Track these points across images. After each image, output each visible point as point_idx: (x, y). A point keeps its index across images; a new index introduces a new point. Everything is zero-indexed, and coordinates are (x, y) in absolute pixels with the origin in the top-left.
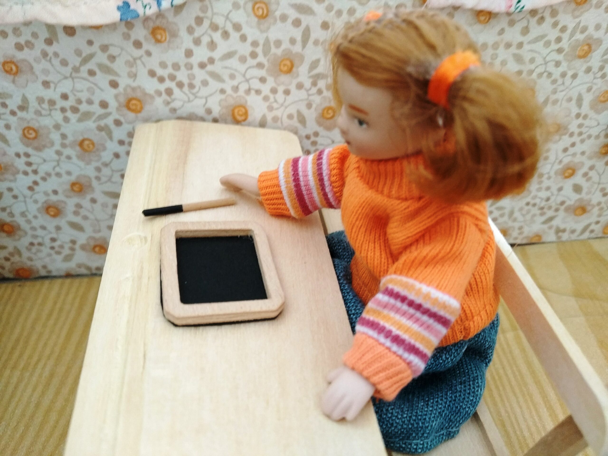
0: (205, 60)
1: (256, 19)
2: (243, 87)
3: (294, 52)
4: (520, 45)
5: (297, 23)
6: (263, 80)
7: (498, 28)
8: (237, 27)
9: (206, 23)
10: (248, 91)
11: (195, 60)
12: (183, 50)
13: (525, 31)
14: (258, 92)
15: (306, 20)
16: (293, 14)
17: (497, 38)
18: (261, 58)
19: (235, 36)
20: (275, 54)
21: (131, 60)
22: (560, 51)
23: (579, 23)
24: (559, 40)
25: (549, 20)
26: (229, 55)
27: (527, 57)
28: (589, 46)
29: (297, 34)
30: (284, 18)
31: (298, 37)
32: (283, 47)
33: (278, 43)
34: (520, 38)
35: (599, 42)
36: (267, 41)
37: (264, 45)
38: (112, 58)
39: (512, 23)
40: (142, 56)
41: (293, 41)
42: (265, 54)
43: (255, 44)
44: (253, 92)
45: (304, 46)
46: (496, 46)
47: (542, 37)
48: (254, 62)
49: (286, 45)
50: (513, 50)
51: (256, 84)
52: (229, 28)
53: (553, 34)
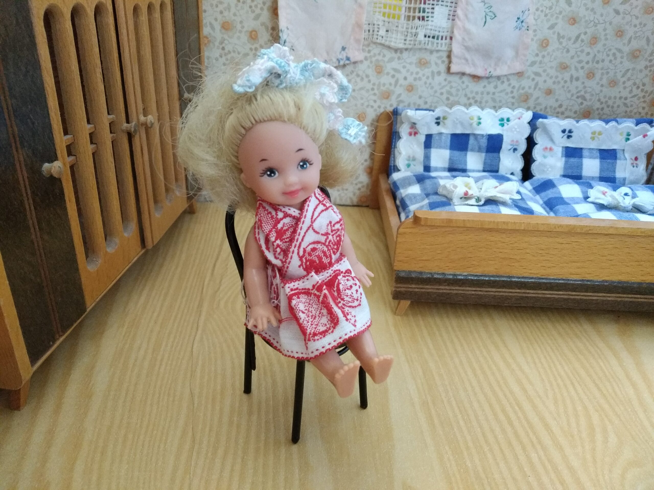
1: (376, 74)
2: (366, 104)
3: (390, 89)
4: (494, 94)
5: (393, 76)
6: (375, 101)
7: (483, 84)
8: (367, 76)
9: (355, 73)
10: (368, 106)
13: (496, 87)
14: (372, 107)
15: (397, 75)
16: (392, 72)
17: (483, 90)
18: (376, 91)
19: (366, 80)
20: (382, 90)
22: (513, 97)
23: (520, 85)
24: (512, 92)
25: (506, 83)
26: (362, 89)
27: (498, 99)
28: (527, 96)
29: (393, 81)
30: (388, 74)
31: (393, 83)
32: (386, 86)
33: (384, 85)
34: (493, 90)
35: (531, 95)
36: (380, 83)
37: (378, 85)
39: (489, 83)
41: (390, 84)
42: (378, 89)
43: (374, 84)
44: (370, 107)
45: (395, 87)
46: (482, 94)
47: (505, 90)
48: (373, 92)
50: (491, 96)
51: (372, 103)
52: (364, 77)
53: (509, 90)
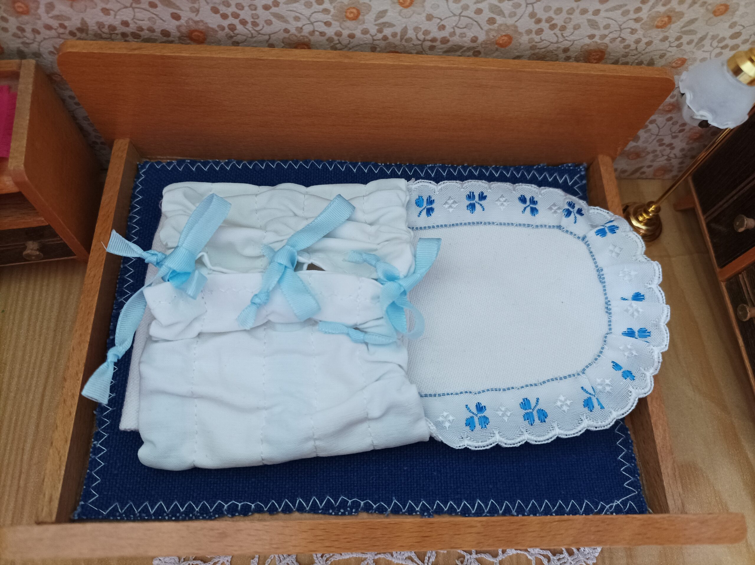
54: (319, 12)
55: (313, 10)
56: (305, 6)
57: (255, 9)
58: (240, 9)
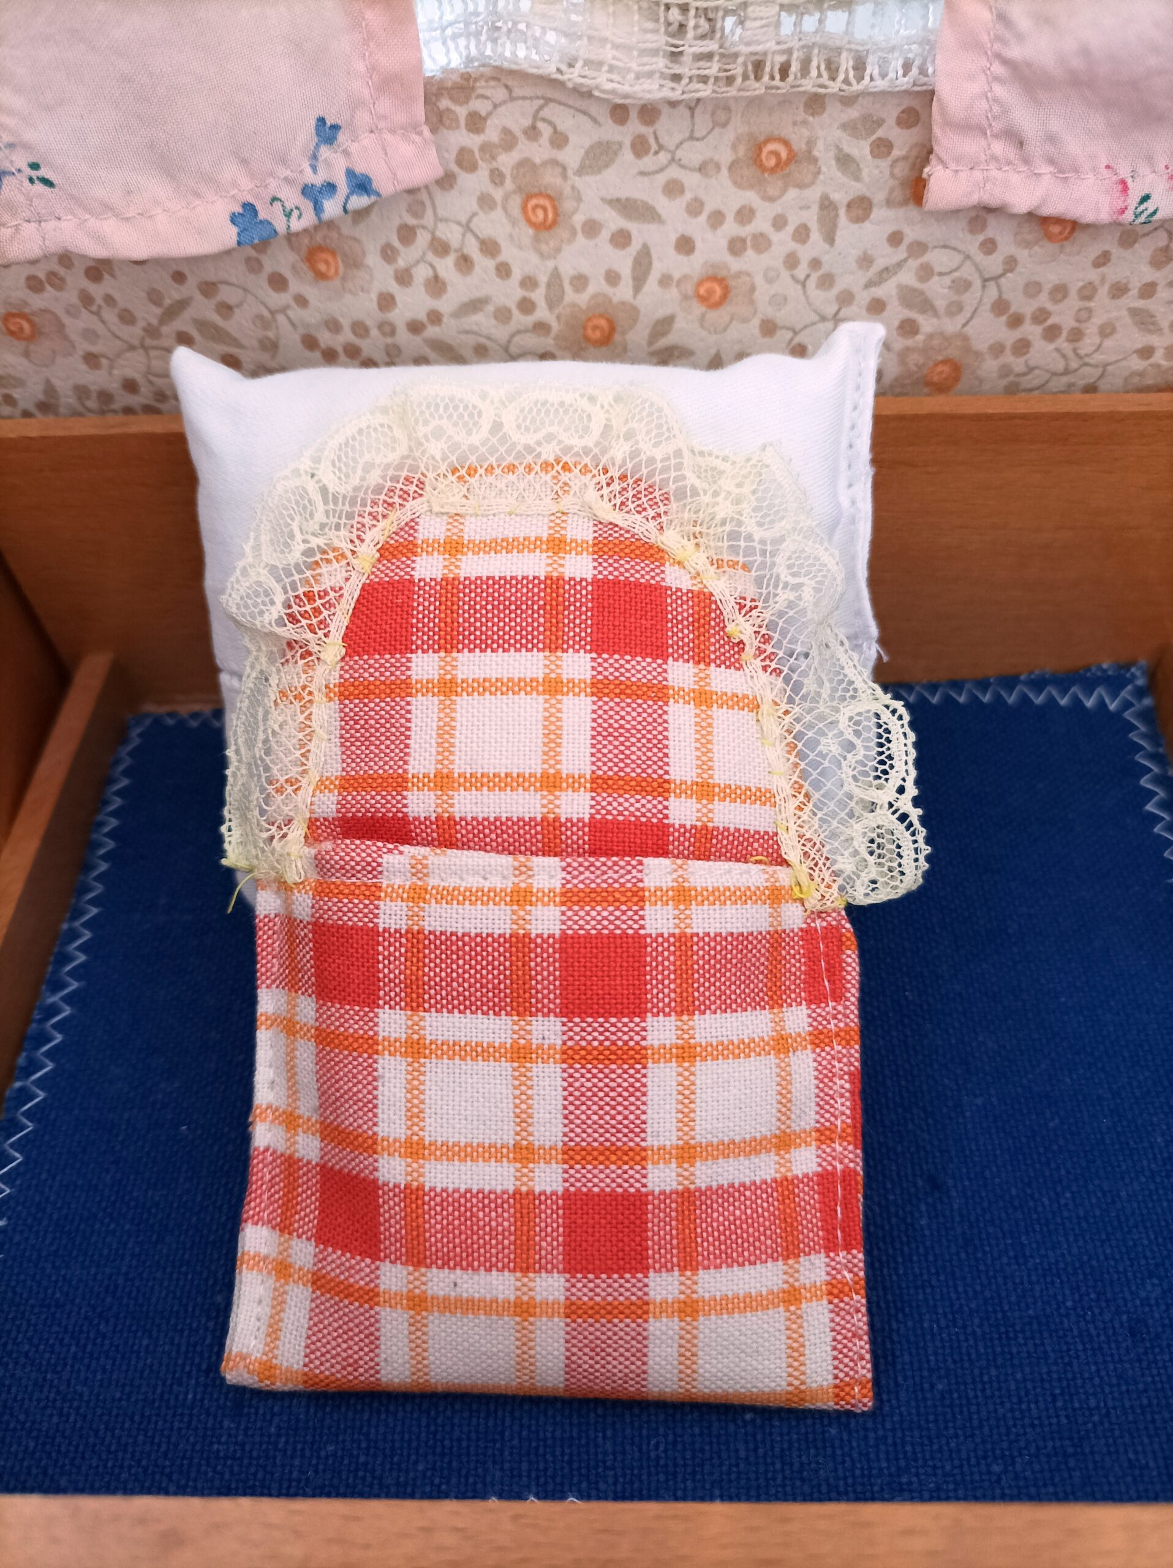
0: (422, 316)
1: (531, 231)
3: (615, 300)
4: (1149, 290)
5: (622, 239)
7: (1091, 254)
8: (490, 248)
9: (422, 239)
11: (400, 316)
12: (374, 296)
13: (1162, 258)
15: (641, 232)
16: (613, 221)
17: (1092, 275)
18: (542, 313)
19: (484, 265)
20: (574, 305)
21: (266, 314)
26: (475, 305)
29: (623, 261)
30: (592, 228)
31: (625, 269)
32: (591, 289)
33: (580, 281)
34: (1148, 274)
36: (556, 275)
37: (549, 285)
38: (226, 309)
39: (1128, 241)
40: (288, 307)
41: (612, 278)
42: (551, 305)
43: (528, 282)
45: (638, 287)
46: (1087, 292)
48: (528, 321)
49: (597, 286)
50: (1131, 300)
52: (473, 251)
54: (526, 331)
55: (513, 326)
56: (496, 318)
57: (393, 333)
58: (361, 336)
